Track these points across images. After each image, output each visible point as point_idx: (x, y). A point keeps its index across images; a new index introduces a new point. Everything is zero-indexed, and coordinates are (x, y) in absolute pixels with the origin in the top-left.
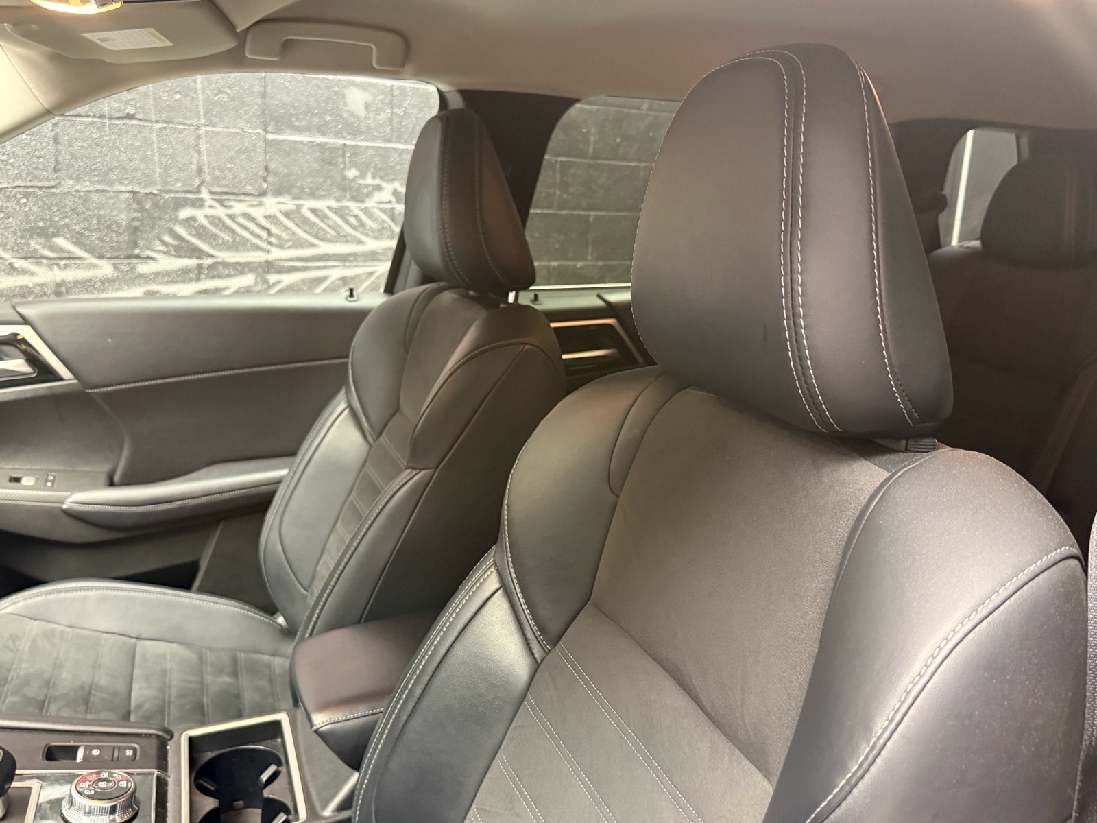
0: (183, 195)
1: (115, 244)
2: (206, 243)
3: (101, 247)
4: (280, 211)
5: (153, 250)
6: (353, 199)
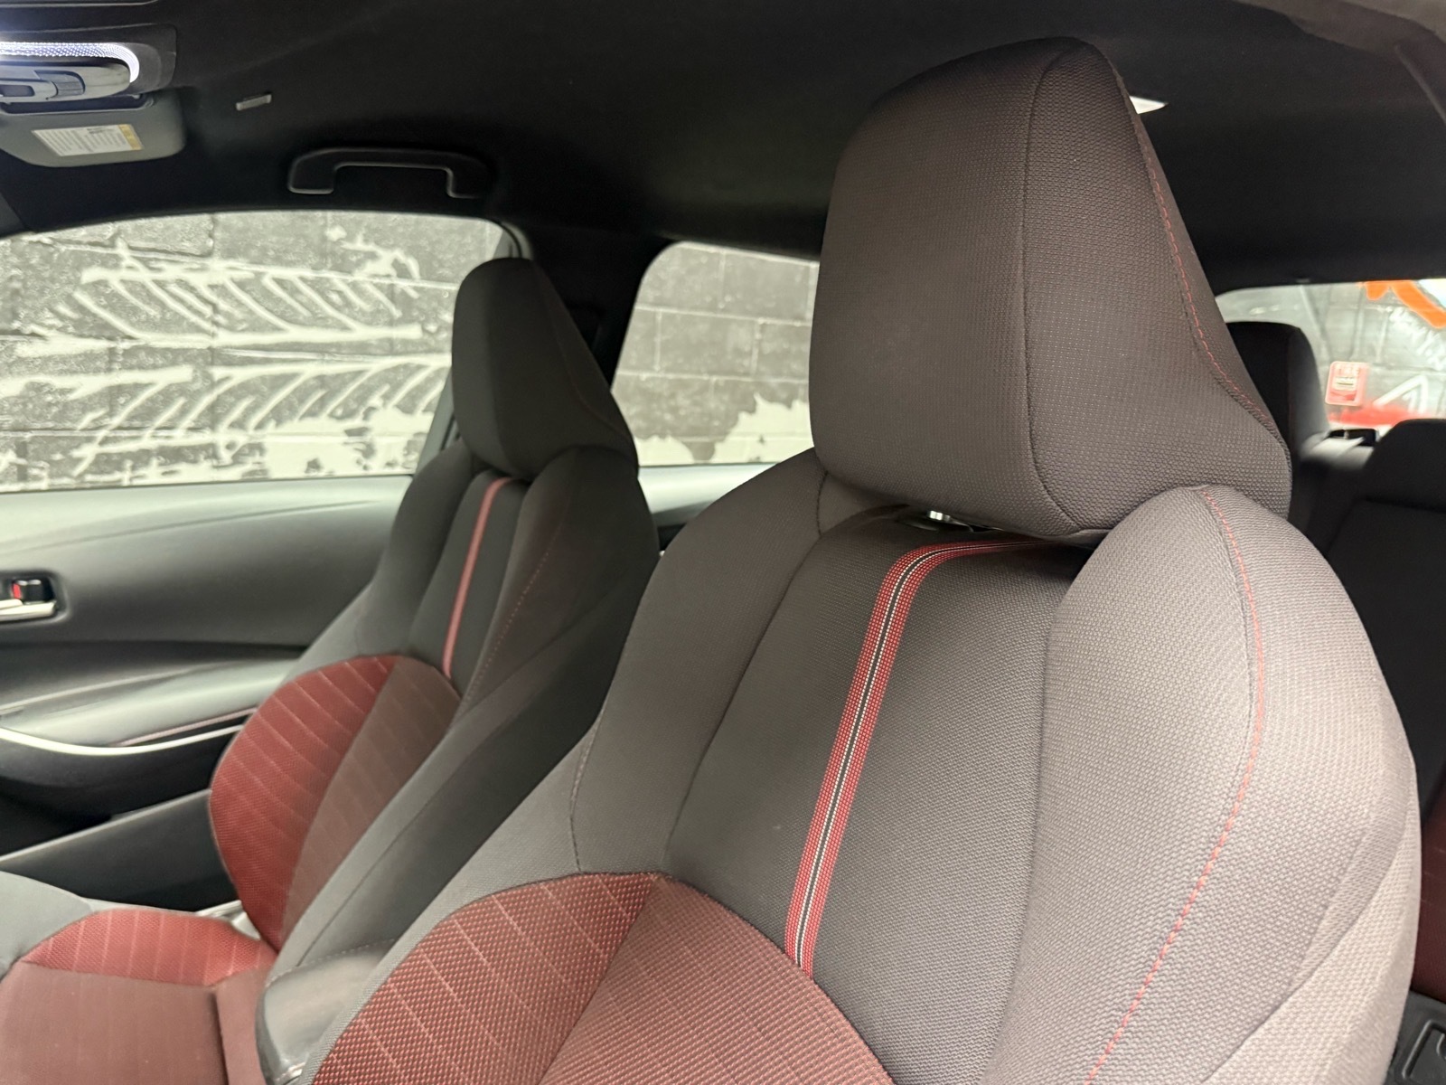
2: (122, 317)
4: (233, 280)
5: (42, 325)
6: (338, 268)
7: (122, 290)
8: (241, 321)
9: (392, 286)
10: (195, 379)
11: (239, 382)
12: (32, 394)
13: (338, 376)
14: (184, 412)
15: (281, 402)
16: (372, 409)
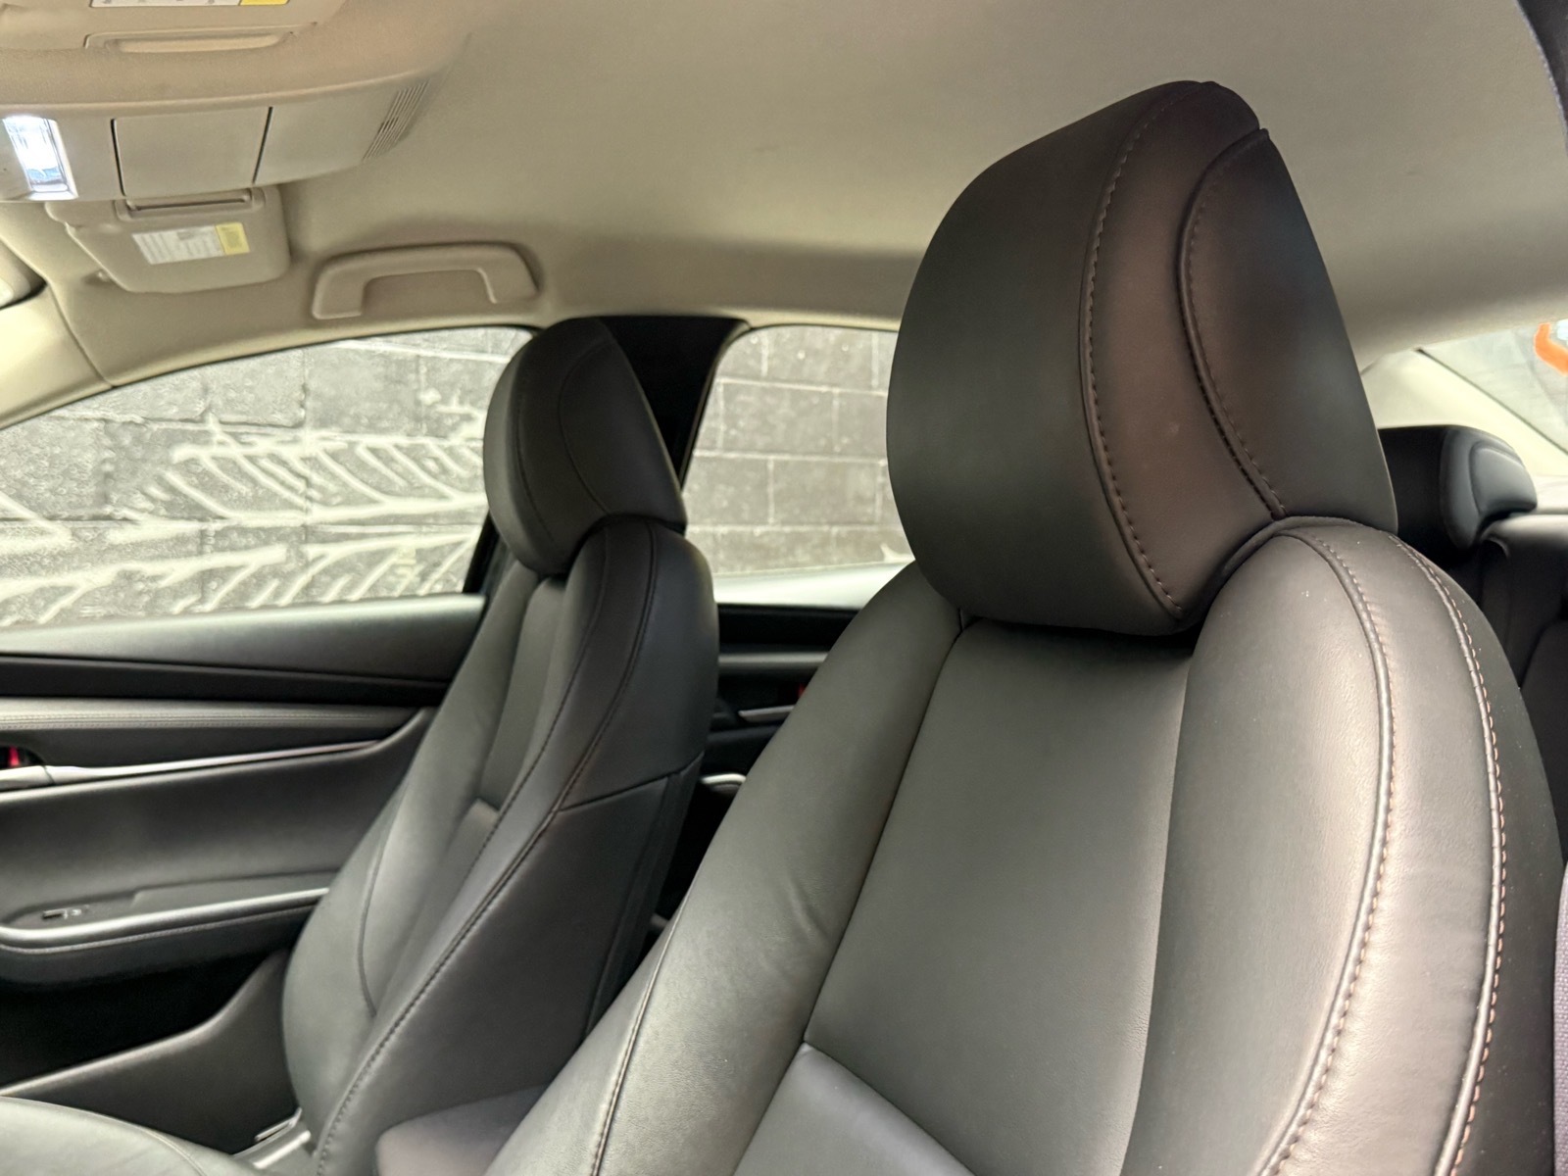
0: (179, 426)
1: (74, 499)
2: (214, 497)
3: (54, 504)
4: (326, 451)
6: (433, 433)
7: (213, 467)
8: (335, 495)
10: (288, 559)
11: (334, 560)
12: (123, 582)
13: (435, 549)
14: (277, 594)
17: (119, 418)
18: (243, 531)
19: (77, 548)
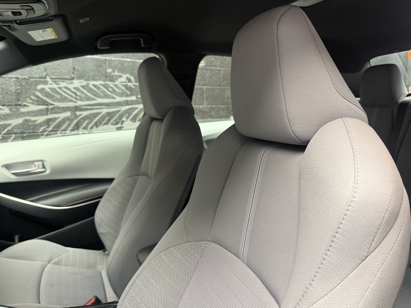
1: (10, 100)
2: (50, 99)
4: (81, 86)
5: (27, 102)
6: (111, 81)
7: (49, 90)
9: (127, 85)
10: (72, 116)
11: (84, 116)
12: (25, 123)
13: (113, 112)
14: (69, 125)
15: (97, 121)
16: (123, 121)
17: (21, 77)
18: (58, 108)
19: (11, 113)
